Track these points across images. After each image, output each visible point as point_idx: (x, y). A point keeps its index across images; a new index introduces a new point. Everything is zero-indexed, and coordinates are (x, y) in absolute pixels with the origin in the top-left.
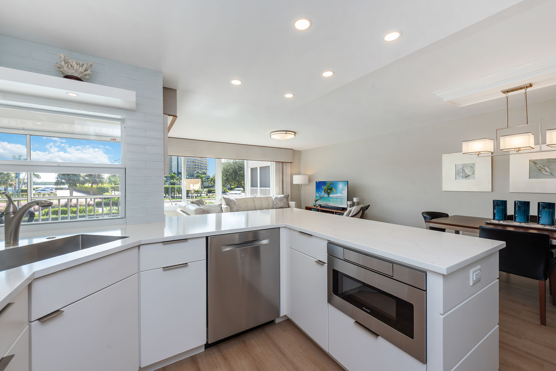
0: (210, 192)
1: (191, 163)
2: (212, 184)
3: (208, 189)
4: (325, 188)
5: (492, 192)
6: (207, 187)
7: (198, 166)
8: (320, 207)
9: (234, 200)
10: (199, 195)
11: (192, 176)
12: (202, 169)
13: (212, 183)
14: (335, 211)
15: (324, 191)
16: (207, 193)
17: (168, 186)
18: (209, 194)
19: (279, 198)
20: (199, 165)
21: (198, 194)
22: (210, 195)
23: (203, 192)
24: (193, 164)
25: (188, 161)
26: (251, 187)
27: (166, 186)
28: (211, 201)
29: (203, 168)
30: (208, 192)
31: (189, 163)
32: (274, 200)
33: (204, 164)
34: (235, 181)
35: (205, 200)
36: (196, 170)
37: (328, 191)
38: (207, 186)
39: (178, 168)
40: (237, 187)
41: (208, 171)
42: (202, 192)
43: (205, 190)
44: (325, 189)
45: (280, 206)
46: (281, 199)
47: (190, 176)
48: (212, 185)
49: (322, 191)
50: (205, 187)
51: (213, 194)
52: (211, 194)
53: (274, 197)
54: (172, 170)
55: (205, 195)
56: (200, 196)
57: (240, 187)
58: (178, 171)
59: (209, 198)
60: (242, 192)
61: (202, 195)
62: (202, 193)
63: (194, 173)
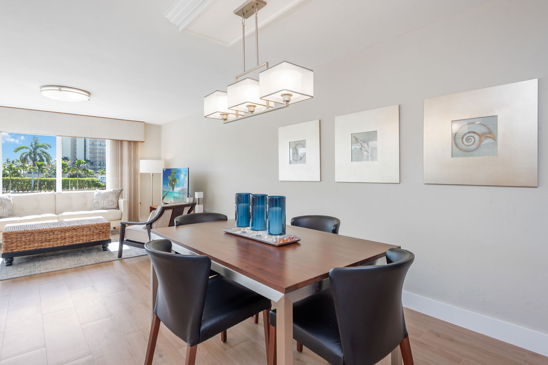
4: (170, 178)
5: (321, 182)
15: (170, 183)
17: (67, 178)
25: (101, 145)
27: (65, 178)
31: (101, 147)
37: (173, 183)
39: (85, 154)
44: (170, 181)
46: (105, 196)
49: (168, 183)
54: (76, 157)
58: (85, 158)
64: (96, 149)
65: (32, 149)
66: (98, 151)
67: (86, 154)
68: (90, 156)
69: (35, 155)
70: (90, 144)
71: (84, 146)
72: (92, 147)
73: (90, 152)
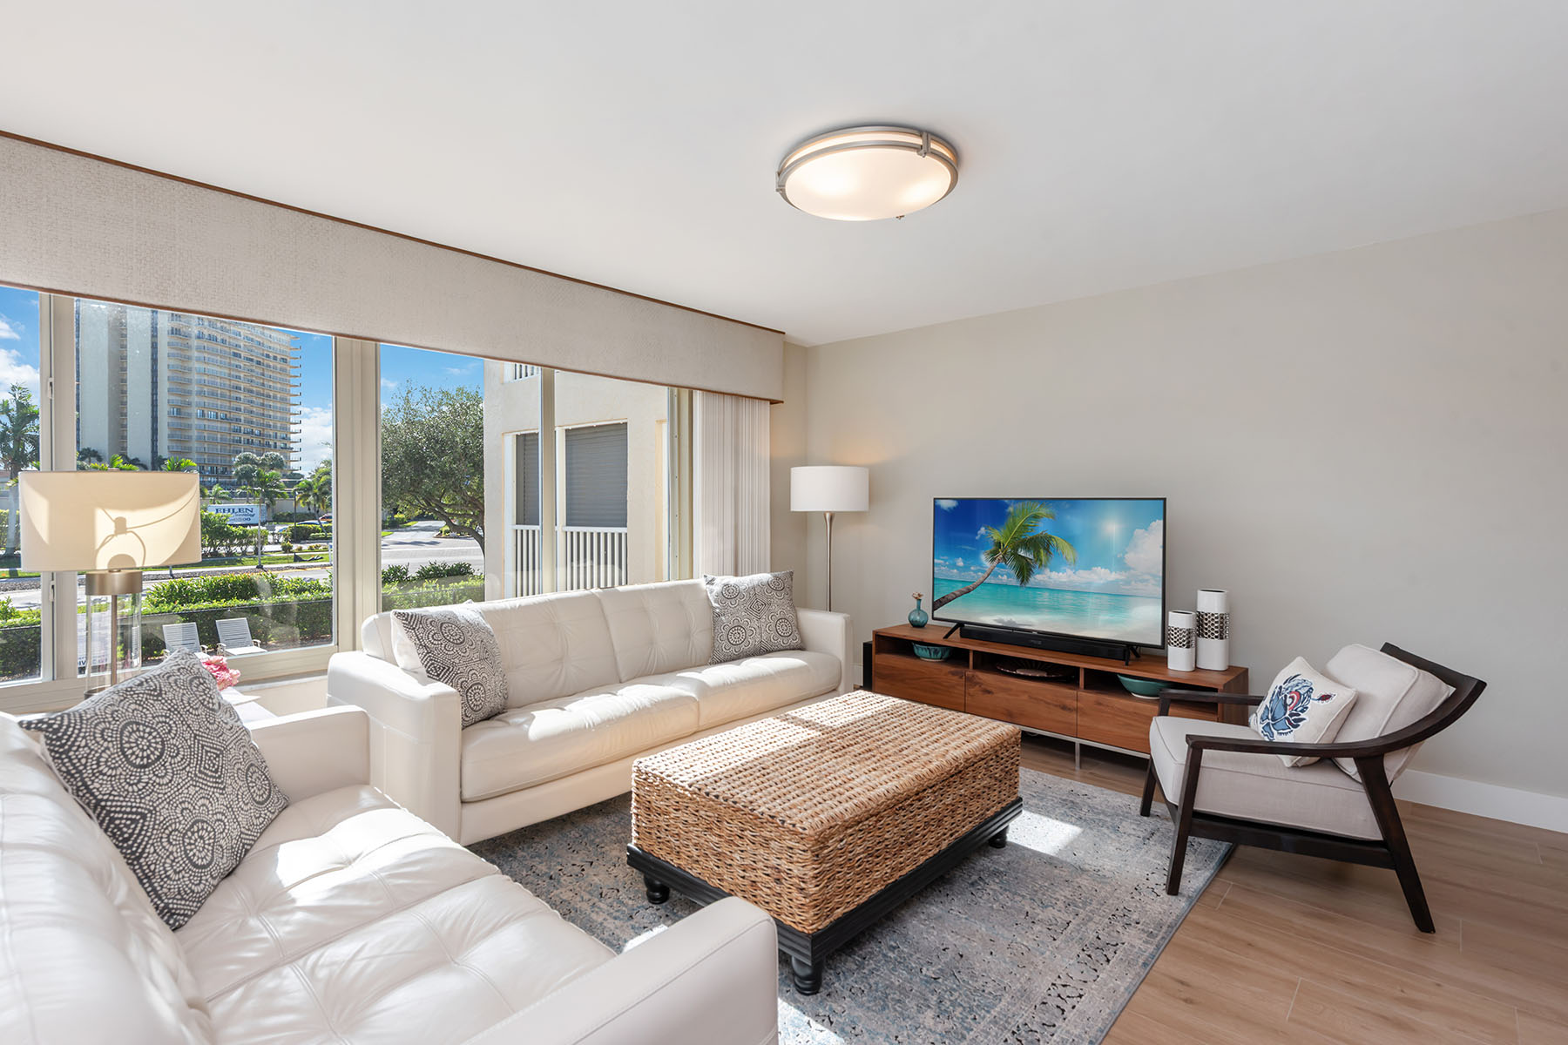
0: (299, 536)
1: (219, 425)
2: (312, 507)
3: (293, 525)
4: (997, 535)
6: (289, 518)
7: (248, 437)
8: (962, 635)
9: (482, 621)
10: (251, 549)
11: (223, 473)
12: (269, 446)
13: (309, 504)
14: (1083, 664)
15: (995, 553)
16: (286, 540)
18: (295, 547)
19: (748, 590)
20: (252, 432)
21: (248, 544)
22: (300, 550)
23: (270, 538)
24: (228, 426)
25: (203, 414)
26: (567, 525)
28: (302, 575)
29: (272, 443)
30: (292, 537)
31: (206, 423)
32: (715, 605)
33: (275, 427)
34: (415, 493)
35: (278, 569)
36: (238, 452)
37: (1022, 553)
38: (289, 515)
40: (420, 518)
41: (293, 456)
42: (266, 537)
43: (278, 528)
44: (998, 544)
45: (753, 641)
46: (756, 600)
47: (212, 471)
48: (312, 511)
50: (279, 519)
51: (313, 545)
52: (305, 547)
53: (717, 588)
55: (279, 547)
56: (256, 552)
57: (431, 518)
59: (297, 559)
60: (438, 536)
61: (267, 548)
62: (264, 541)
63: (231, 461)
64: (190, 426)
65: (9, 425)
66: (194, 433)
67: (157, 440)
68: (168, 447)
69: (18, 442)
70: (169, 413)
71: (150, 419)
72: (175, 421)
73: (171, 437)
